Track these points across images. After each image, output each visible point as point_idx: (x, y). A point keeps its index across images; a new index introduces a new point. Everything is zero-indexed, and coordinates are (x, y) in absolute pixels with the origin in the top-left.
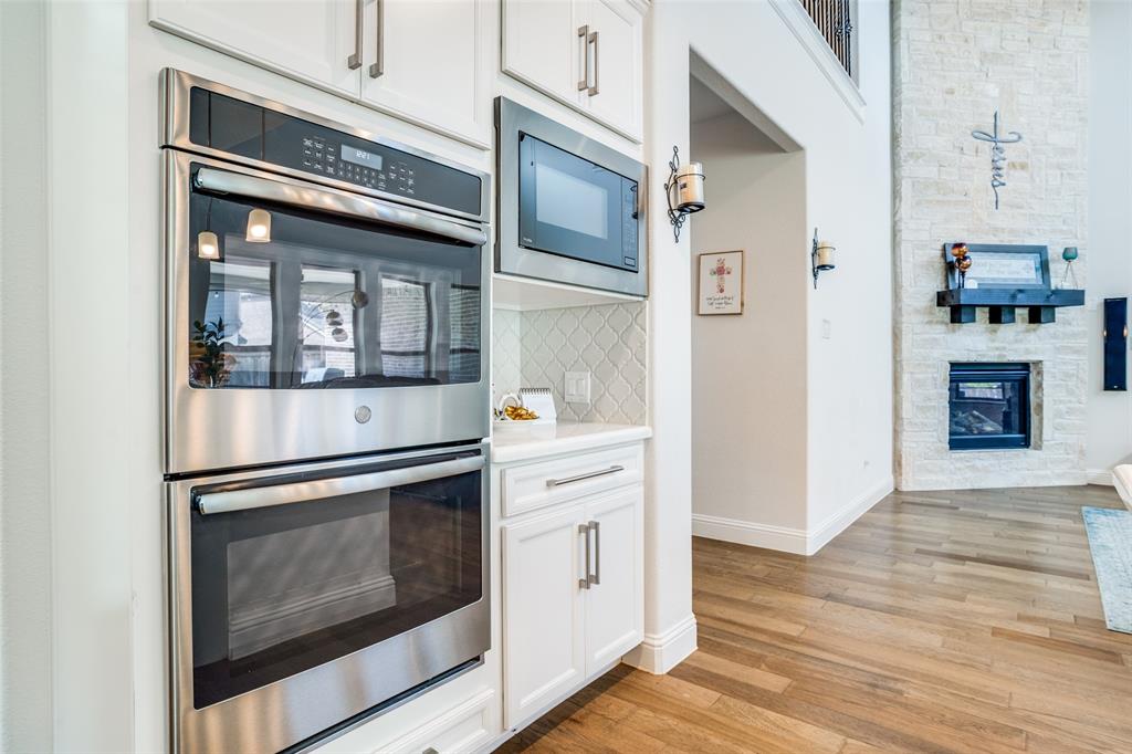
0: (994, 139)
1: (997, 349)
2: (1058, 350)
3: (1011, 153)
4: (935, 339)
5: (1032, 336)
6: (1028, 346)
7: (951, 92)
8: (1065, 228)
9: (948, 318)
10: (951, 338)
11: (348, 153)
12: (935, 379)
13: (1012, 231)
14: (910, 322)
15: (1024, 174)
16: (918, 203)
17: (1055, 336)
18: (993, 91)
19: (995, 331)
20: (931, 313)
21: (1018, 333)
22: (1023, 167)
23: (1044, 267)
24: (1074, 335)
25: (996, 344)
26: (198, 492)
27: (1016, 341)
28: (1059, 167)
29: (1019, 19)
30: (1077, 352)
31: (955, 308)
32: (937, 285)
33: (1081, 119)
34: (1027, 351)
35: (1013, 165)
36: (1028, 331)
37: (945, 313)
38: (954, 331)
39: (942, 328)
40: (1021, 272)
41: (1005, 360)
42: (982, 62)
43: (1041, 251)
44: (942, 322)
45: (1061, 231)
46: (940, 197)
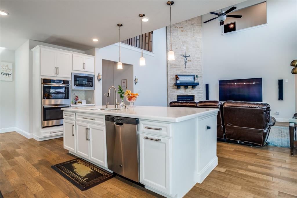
0: (185, 56)
1: (186, 93)
2: (198, 93)
3: (188, 58)
4: (174, 91)
5: (193, 91)
6: (192, 92)
7: (177, 48)
8: (198, 71)
9: (177, 88)
10: (177, 91)
11: (55, 81)
12: (174, 98)
13: (189, 72)
14: (170, 88)
15: (190, 62)
16: (171, 68)
17: (197, 91)
18: (185, 48)
19: (186, 90)
20: (173, 87)
21: (190, 90)
22: (190, 61)
23: (194, 79)
24: (201, 90)
25: (186, 92)
26: (44, 106)
27: (190, 92)
28: (197, 61)
29: (189, 36)
30: (201, 93)
31: (178, 86)
32: (174, 82)
33: (201, 53)
34: (192, 93)
35: (189, 61)
36: (192, 90)
37: (176, 87)
38: (178, 90)
39: (176, 89)
40: (190, 79)
41: (188, 95)
42: (182, 43)
43: (194, 76)
44: (175, 88)
45: (198, 72)
46: (175, 67)
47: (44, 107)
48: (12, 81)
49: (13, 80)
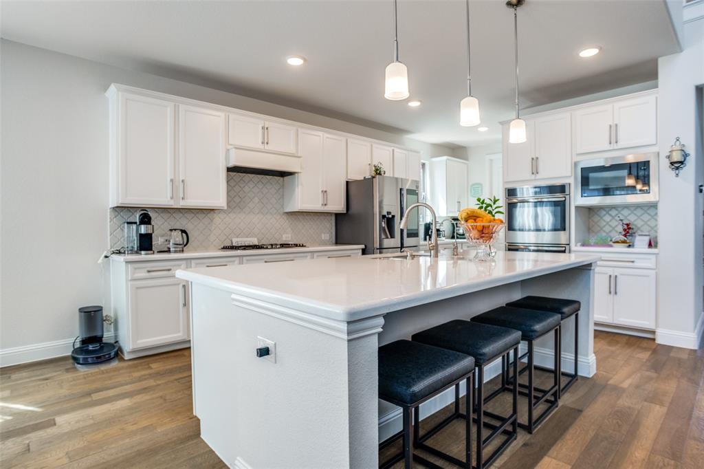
26: (508, 246)
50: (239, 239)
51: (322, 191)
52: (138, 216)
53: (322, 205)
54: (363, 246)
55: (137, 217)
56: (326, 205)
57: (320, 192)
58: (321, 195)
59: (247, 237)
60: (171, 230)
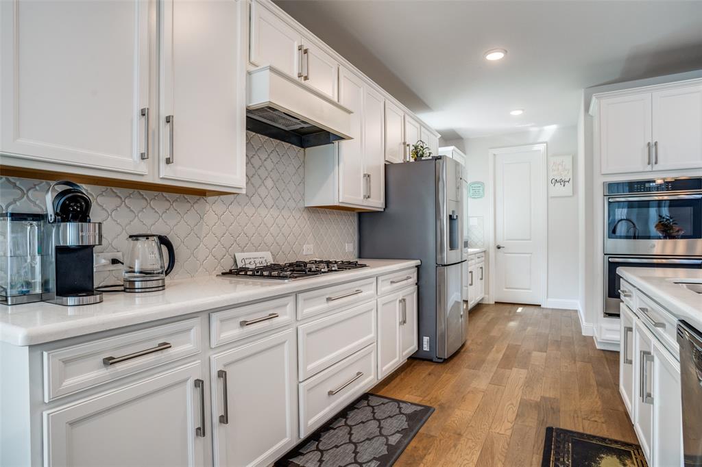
26: (609, 258)
47: (610, 260)
48: (571, 194)
49: (573, 194)
50: (246, 255)
51: (365, 175)
52: (49, 198)
53: (365, 197)
54: (418, 262)
55: (47, 202)
56: (369, 197)
57: (362, 176)
58: (362, 181)
59: (256, 251)
60: (135, 237)
